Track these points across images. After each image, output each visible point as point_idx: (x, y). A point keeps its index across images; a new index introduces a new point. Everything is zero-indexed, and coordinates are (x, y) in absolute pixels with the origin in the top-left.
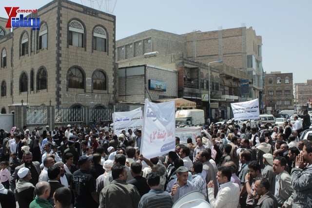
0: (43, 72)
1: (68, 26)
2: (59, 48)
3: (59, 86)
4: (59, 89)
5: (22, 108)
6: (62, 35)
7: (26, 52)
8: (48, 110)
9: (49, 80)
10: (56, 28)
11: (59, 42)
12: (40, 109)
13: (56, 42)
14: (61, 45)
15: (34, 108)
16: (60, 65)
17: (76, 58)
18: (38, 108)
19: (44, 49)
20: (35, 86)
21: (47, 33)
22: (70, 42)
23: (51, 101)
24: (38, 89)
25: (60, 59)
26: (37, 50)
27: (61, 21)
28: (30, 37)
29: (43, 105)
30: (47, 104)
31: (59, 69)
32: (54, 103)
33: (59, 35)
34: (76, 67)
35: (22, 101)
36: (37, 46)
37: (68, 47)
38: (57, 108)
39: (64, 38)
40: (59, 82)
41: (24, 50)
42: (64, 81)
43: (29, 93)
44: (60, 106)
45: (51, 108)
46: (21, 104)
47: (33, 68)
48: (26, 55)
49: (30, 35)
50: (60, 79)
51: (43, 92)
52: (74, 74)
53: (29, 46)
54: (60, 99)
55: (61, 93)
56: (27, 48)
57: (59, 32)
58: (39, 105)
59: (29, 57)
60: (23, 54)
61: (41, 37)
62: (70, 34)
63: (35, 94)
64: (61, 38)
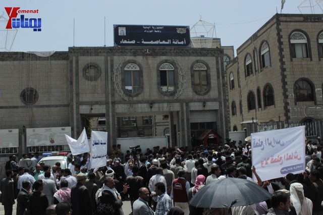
0: (269, 90)
1: (289, 39)
2: (282, 63)
3: (286, 101)
4: (287, 104)
5: (253, 125)
6: (284, 50)
7: (250, 72)
8: (278, 125)
9: (275, 96)
10: (278, 44)
11: (282, 57)
12: (270, 125)
13: (279, 58)
14: (284, 60)
15: (264, 124)
16: (286, 80)
17: (302, 70)
18: (268, 124)
19: (267, 67)
20: (262, 103)
21: (269, 51)
22: (293, 55)
23: (279, 117)
24: (266, 106)
25: (285, 73)
26: (261, 68)
27: (282, 36)
28: (253, 58)
29: (271, 121)
30: (276, 120)
31: (284, 83)
32: (283, 118)
33: (281, 50)
34: (303, 80)
35: (253, 119)
36: (261, 65)
37: (291, 60)
38: (286, 123)
39: (286, 52)
40: (286, 97)
41: (249, 70)
42: (291, 95)
43: (257, 110)
44: (290, 121)
45: (280, 123)
46: (251, 121)
47: (258, 87)
48: (251, 75)
49: (252, 56)
50: (287, 93)
51: (271, 108)
52: (301, 86)
53: (253, 66)
54: (289, 114)
55: (289, 107)
56: (251, 68)
57: (281, 47)
58: (268, 121)
59: (254, 77)
60: (248, 75)
61: (263, 56)
62: (292, 46)
63: (263, 111)
64: (283, 53)
